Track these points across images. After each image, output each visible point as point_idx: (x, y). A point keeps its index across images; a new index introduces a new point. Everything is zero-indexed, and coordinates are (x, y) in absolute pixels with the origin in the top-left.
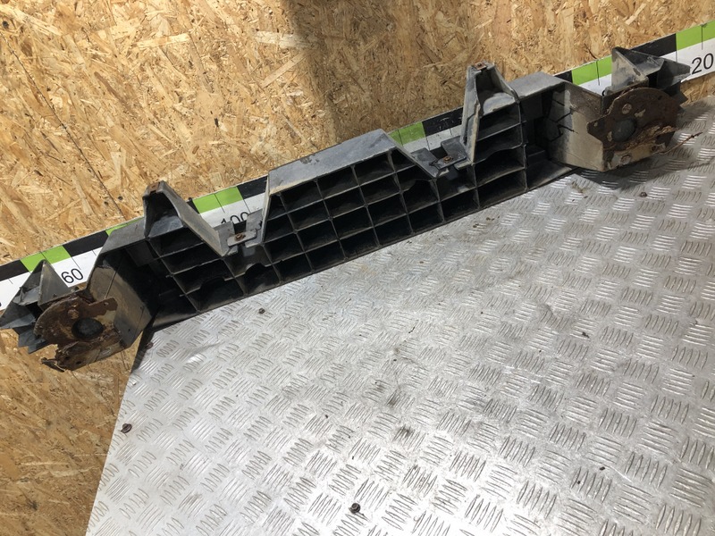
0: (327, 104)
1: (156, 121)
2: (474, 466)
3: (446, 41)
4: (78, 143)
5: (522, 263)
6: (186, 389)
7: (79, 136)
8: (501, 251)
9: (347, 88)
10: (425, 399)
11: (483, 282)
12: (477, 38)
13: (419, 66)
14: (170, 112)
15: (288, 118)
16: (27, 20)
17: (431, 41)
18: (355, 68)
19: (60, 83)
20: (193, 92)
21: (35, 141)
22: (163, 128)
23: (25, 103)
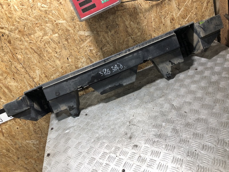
0: (100, 51)
1: (49, 60)
2: (157, 154)
3: (134, 30)
4: (26, 69)
5: (164, 92)
6: (66, 141)
7: (26, 66)
8: (157, 89)
9: (106, 46)
10: (140, 136)
11: (153, 99)
12: (143, 28)
13: (126, 37)
14: (54, 57)
15: (89, 56)
16: (9, 33)
17: (129, 30)
18: (108, 39)
19: (20, 51)
20: (60, 51)
21: (13, 69)
22: (52, 62)
23: (9, 58)
